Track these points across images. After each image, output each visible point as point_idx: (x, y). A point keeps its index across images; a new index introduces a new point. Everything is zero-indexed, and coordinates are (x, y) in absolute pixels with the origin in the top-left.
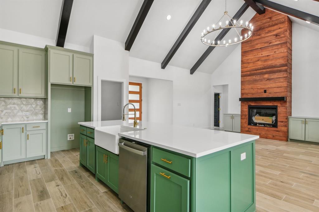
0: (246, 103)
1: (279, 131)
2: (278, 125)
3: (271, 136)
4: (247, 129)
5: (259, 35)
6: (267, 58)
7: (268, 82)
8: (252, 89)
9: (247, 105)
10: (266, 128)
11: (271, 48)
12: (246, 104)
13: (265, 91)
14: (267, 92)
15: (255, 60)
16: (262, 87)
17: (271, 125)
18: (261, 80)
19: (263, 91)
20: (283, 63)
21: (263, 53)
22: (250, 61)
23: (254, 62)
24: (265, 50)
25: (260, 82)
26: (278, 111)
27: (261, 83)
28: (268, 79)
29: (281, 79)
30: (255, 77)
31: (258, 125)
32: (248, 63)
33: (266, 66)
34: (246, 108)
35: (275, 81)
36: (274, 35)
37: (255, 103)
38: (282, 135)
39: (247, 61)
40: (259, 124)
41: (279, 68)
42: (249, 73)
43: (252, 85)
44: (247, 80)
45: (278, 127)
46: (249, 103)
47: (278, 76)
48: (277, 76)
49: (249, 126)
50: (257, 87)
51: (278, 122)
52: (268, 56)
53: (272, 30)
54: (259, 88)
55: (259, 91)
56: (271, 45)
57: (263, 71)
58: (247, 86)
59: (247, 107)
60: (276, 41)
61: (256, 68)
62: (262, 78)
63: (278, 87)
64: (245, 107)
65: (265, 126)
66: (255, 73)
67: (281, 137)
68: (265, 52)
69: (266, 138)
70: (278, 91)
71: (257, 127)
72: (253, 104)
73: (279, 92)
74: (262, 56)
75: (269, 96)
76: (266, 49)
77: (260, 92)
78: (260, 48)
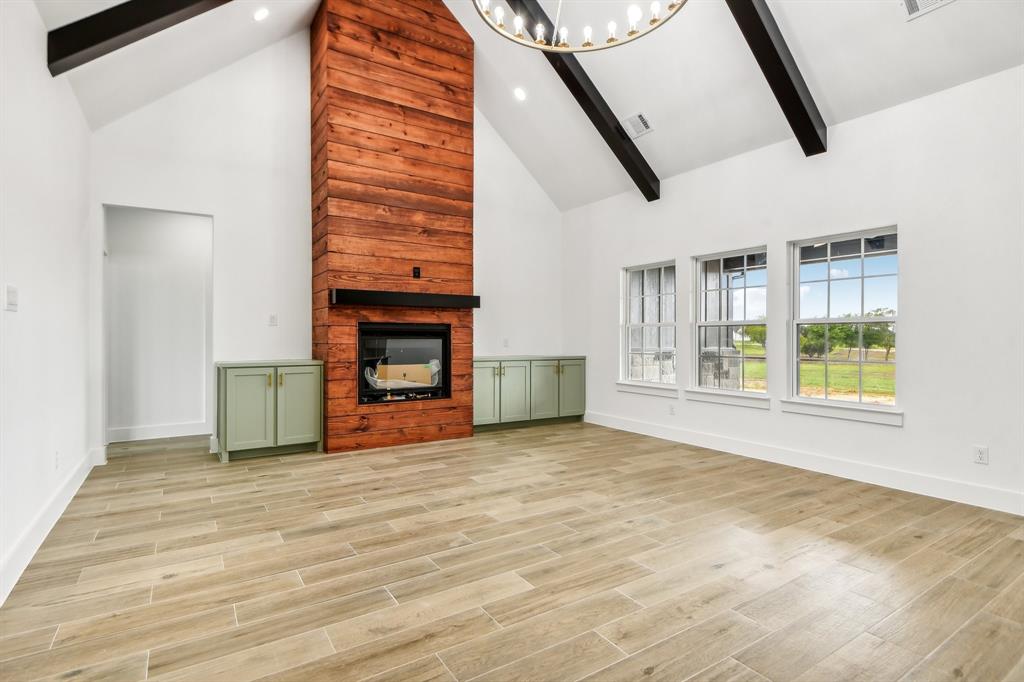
0: (349, 312)
1: (454, 408)
2: (452, 389)
3: (433, 430)
4: (354, 422)
5: (396, 55)
6: (421, 153)
7: (423, 239)
8: (373, 255)
9: (354, 322)
10: (420, 405)
11: (432, 122)
12: (348, 317)
13: (417, 273)
14: (422, 274)
15: (382, 144)
16: (408, 255)
17: (427, 393)
18: (405, 229)
19: (409, 269)
20: (465, 188)
21: (408, 129)
22: (363, 141)
23: (378, 153)
24: (415, 122)
25: (399, 235)
26: (453, 341)
27: (402, 239)
28: (426, 231)
29: (458, 237)
30: (384, 210)
31: (389, 398)
32: (359, 148)
33: (420, 181)
34: (349, 334)
35: (444, 242)
36: (442, 84)
37: (384, 314)
38: (461, 420)
39: (352, 134)
40: (391, 395)
41: (454, 203)
42: (359, 188)
43: (374, 242)
44: (355, 215)
45: (453, 393)
46: (364, 313)
47: (451, 226)
48: (448, 226)
49: (364, 409)
50: (390, 250)
51: (453, 378)
52: (424, 146)
53: (436, 61)
54: (395, 255)
55: (399, 269)
56: (432, 111)
57: (408, 198)
58: (354, 239)
59: (354, 330)
60: (446, 106)
61: (385, 177)
62: (404, 221)
63: (451, 264)
64: (347, 329)
65: (408, 399)
66: (381, 196)
67: (459, 424)
68: (417, 131)
69: (421, 440)
70: (452, 278)
71: (392, 408)
72: (376, 318)
73: (454, 280)
74: (407, 138)
75: (427, 290)
76: (417, 118)
77: (400, 273)
78: (401, 106)
